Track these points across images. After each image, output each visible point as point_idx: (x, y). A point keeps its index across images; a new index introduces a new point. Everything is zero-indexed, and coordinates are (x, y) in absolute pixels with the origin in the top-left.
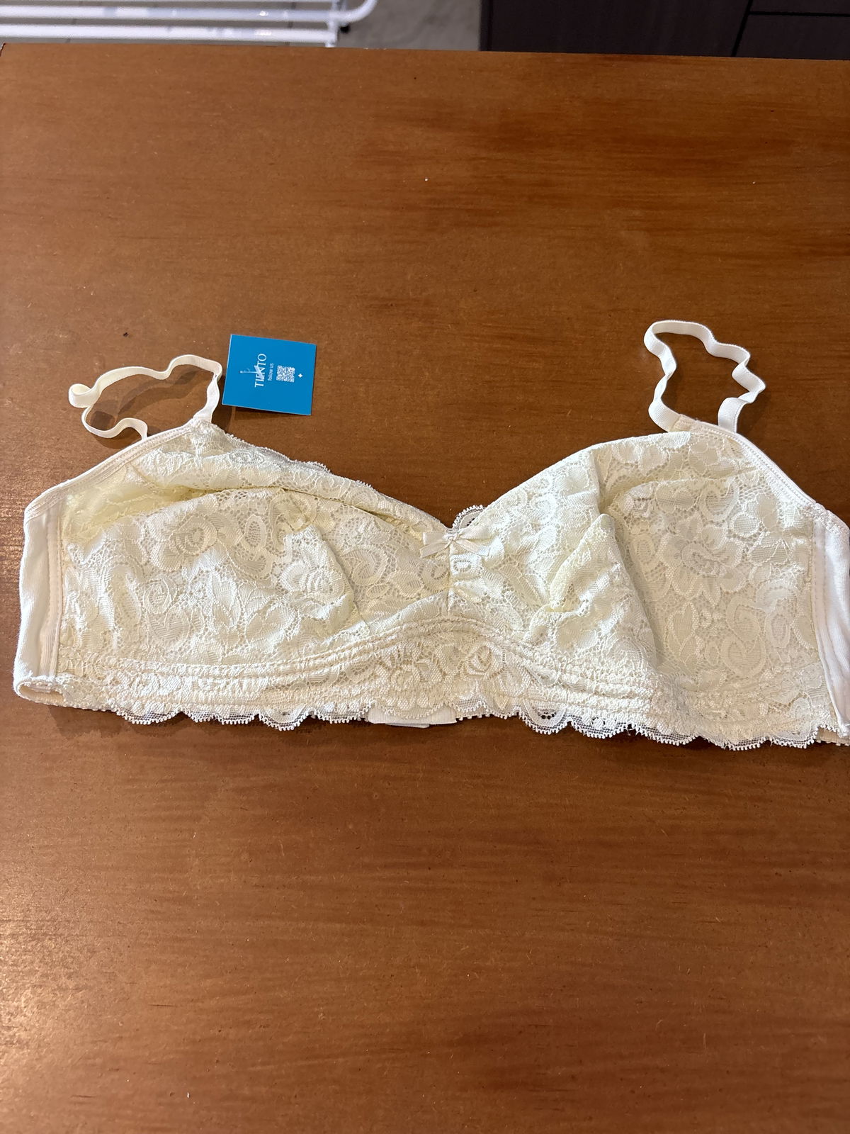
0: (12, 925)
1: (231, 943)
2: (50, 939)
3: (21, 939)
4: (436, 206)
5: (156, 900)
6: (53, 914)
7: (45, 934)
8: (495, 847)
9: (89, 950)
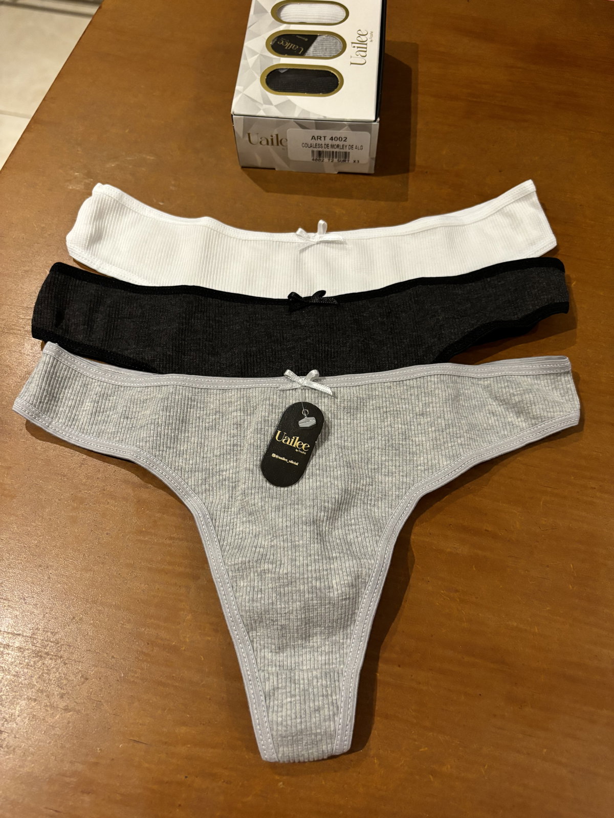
0: (20, 638)
1: (208, 697)
2: (51, 659)
3: (26, 653)
4: (475, 100)
5: (148, 644)
6: (57, 636)
7: (47, 654)
8: (463, 658)
9: (82, 676)
